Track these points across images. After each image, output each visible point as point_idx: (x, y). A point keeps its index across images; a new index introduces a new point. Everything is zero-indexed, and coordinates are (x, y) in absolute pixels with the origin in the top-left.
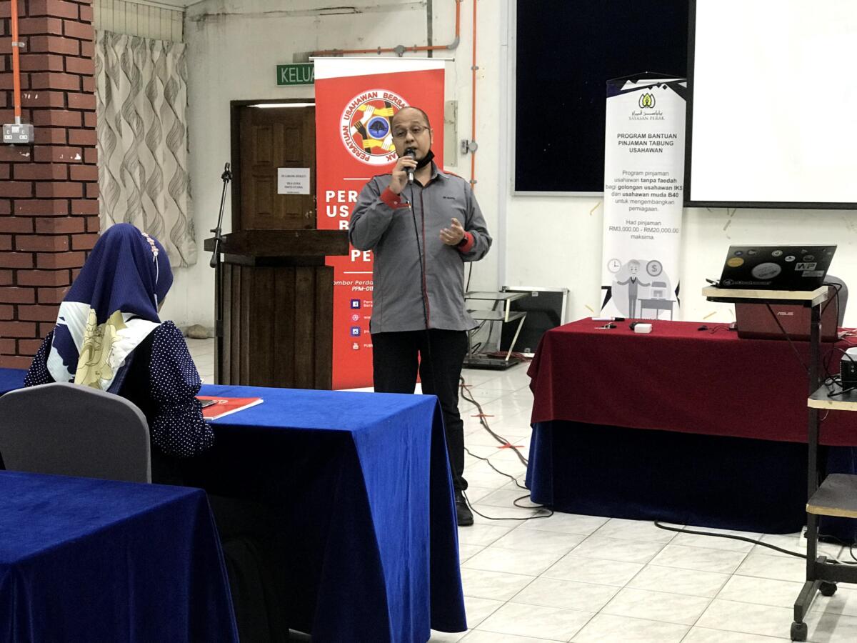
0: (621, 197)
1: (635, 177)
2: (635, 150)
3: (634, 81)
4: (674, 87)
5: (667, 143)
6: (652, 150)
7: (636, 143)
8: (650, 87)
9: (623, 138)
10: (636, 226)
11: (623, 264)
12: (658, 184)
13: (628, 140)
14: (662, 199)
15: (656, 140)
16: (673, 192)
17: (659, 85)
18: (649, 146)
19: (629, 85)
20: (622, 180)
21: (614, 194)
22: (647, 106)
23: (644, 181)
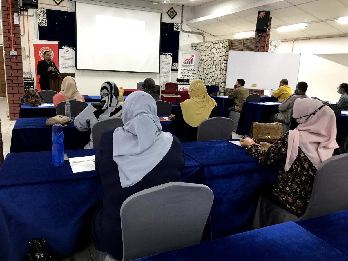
0: (63, 68)
1: (65, 64)
2: (65, 59)
3: (65, 46)
4: (72, 48)
5: (71, 58)
6: (68, 60)
7: (65, 58)
8: (68, 48)
9: (63, 57)
12: (70, 66)
13: (64, 57)
14: (71, 68)
15: (69, 58)
16: (73, 67)
17: (69, 48)
18: (68, 59)
19: (63, 47)
20: (63, 65)
21: (61, 67)
22: (67, 51)
23: (67, 65)
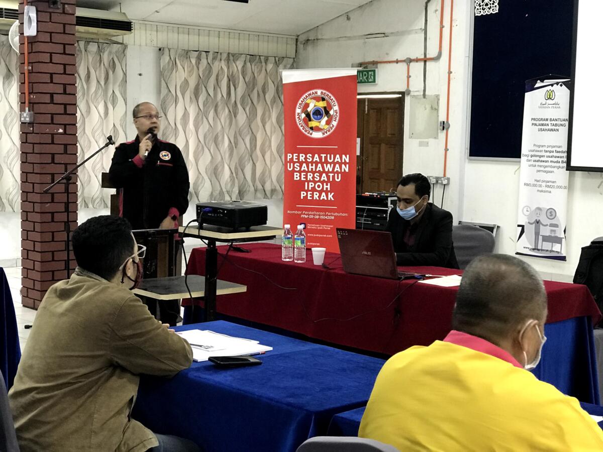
0: (532, 163)
1: (541, 149)
2: (541, 130)
3: (542, 81)
5: (562, 125)
6: (552, 130)
8: (552, 85)
9: (535, 121)
10: (540, 183)
11: (532, 210)
12: (555, 154)
13: (538, 122)
14: (557, 165)
15: (555, 122)
16: (564, 159)
17: (557, 84)
18: (550, 127)
19: (539, 84)
20: (533, 151)
21: (527, 160)
22: (550, 98)
23: (546, 151)
